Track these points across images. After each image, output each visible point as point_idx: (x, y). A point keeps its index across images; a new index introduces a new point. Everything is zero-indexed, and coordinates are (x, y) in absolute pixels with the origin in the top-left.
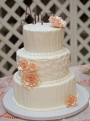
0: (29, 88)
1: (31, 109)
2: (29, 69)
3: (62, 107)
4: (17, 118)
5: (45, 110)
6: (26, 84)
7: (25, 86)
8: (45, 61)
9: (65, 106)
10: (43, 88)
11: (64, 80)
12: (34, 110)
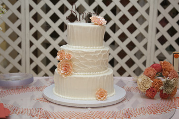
0: (64, 76)
1: (63, 96)
2: (65, 59)
3: (92, 98)
4: (50, 102)
5: (75, 98)
6: (62, 72)
7: (60, 74)
8: (80, 52)
9: (95, 98)
10: (75, 77)
11: (98, 74)
12: (66, 97)
